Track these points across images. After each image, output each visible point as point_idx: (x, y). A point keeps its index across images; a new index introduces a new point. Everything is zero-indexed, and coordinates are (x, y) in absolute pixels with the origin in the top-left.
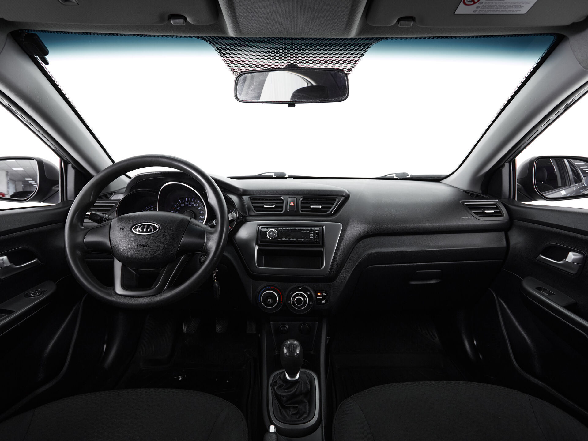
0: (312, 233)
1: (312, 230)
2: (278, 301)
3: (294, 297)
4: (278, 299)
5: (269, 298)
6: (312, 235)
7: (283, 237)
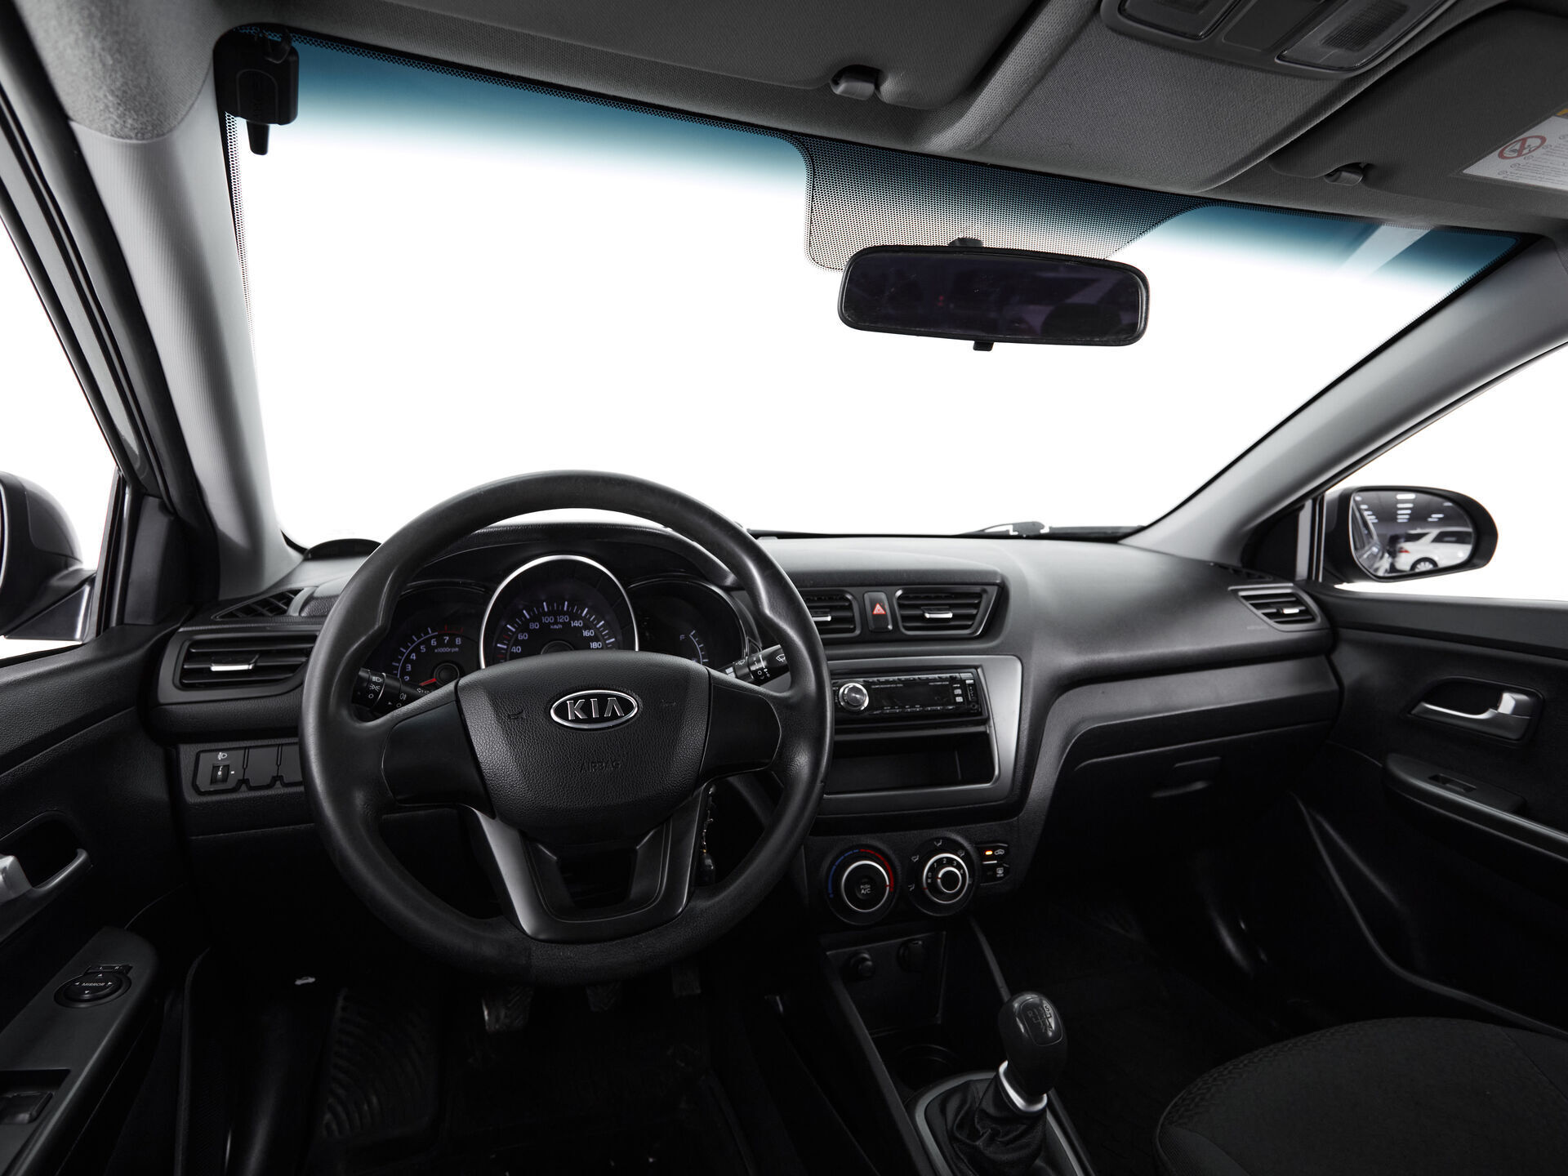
0: (957, 688)
1: (956, 677)
2: (888, 888)
3: (934, 870)
4: (888, 883)
5: (864, 884)
6: (958, 691)
7: (885, 704)
